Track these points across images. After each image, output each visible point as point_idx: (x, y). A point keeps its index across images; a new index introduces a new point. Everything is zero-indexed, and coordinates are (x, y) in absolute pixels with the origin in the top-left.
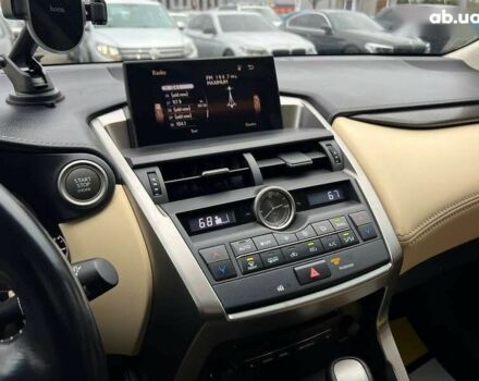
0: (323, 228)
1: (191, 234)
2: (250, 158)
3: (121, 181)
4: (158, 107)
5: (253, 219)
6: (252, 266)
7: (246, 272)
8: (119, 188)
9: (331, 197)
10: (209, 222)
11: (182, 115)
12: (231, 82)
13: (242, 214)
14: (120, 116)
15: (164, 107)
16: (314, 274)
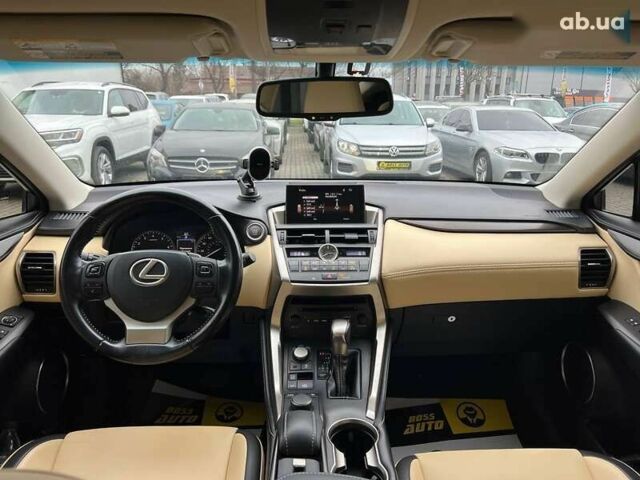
0: (343, 263)
1: (289, 256)
2: (327, 232)
3: (269, 233)
4: (299, 206)
5: (317, 256)
6: (306, 269)
7: (303, 271)
8: (269, 236)
9: (360, 254)
10: (299, 254)
11: (310, 211)
12: (339, 197)
13: (314, 253)
14: (282, 209)
15: (302, 206)
16: (329, 276)
